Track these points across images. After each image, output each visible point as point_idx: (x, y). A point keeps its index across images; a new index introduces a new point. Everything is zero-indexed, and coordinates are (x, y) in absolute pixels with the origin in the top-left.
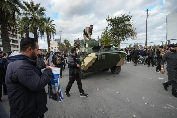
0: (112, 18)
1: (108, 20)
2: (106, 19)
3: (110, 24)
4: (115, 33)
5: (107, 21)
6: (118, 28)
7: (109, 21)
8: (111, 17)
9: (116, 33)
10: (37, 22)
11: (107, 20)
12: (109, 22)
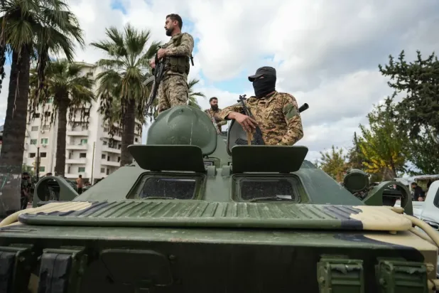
0: (408, 63)
1: (390, 71)
2: (380, 67)
3: (394, 81)
4: (420, 114)
5: (384, 72)
6: (431, 95)
7: (394, 73)
8: (401, 59)
9: (426, 115)
10: (135, 85)
11: (384, 68)
12: (393, 77)
